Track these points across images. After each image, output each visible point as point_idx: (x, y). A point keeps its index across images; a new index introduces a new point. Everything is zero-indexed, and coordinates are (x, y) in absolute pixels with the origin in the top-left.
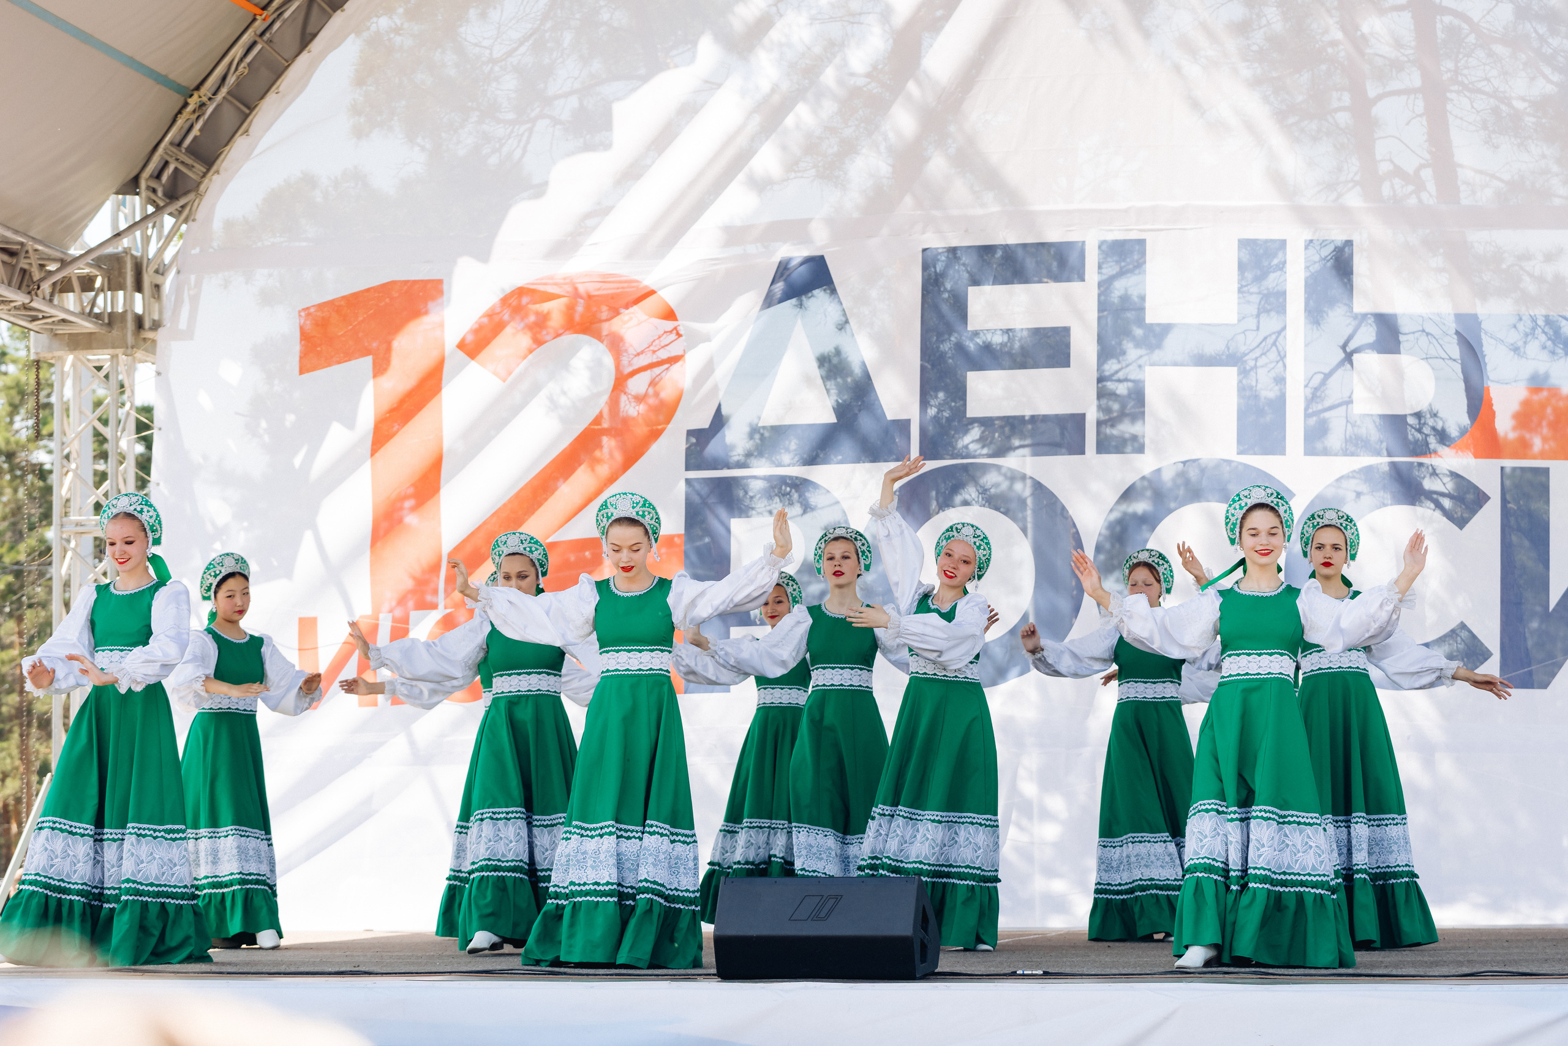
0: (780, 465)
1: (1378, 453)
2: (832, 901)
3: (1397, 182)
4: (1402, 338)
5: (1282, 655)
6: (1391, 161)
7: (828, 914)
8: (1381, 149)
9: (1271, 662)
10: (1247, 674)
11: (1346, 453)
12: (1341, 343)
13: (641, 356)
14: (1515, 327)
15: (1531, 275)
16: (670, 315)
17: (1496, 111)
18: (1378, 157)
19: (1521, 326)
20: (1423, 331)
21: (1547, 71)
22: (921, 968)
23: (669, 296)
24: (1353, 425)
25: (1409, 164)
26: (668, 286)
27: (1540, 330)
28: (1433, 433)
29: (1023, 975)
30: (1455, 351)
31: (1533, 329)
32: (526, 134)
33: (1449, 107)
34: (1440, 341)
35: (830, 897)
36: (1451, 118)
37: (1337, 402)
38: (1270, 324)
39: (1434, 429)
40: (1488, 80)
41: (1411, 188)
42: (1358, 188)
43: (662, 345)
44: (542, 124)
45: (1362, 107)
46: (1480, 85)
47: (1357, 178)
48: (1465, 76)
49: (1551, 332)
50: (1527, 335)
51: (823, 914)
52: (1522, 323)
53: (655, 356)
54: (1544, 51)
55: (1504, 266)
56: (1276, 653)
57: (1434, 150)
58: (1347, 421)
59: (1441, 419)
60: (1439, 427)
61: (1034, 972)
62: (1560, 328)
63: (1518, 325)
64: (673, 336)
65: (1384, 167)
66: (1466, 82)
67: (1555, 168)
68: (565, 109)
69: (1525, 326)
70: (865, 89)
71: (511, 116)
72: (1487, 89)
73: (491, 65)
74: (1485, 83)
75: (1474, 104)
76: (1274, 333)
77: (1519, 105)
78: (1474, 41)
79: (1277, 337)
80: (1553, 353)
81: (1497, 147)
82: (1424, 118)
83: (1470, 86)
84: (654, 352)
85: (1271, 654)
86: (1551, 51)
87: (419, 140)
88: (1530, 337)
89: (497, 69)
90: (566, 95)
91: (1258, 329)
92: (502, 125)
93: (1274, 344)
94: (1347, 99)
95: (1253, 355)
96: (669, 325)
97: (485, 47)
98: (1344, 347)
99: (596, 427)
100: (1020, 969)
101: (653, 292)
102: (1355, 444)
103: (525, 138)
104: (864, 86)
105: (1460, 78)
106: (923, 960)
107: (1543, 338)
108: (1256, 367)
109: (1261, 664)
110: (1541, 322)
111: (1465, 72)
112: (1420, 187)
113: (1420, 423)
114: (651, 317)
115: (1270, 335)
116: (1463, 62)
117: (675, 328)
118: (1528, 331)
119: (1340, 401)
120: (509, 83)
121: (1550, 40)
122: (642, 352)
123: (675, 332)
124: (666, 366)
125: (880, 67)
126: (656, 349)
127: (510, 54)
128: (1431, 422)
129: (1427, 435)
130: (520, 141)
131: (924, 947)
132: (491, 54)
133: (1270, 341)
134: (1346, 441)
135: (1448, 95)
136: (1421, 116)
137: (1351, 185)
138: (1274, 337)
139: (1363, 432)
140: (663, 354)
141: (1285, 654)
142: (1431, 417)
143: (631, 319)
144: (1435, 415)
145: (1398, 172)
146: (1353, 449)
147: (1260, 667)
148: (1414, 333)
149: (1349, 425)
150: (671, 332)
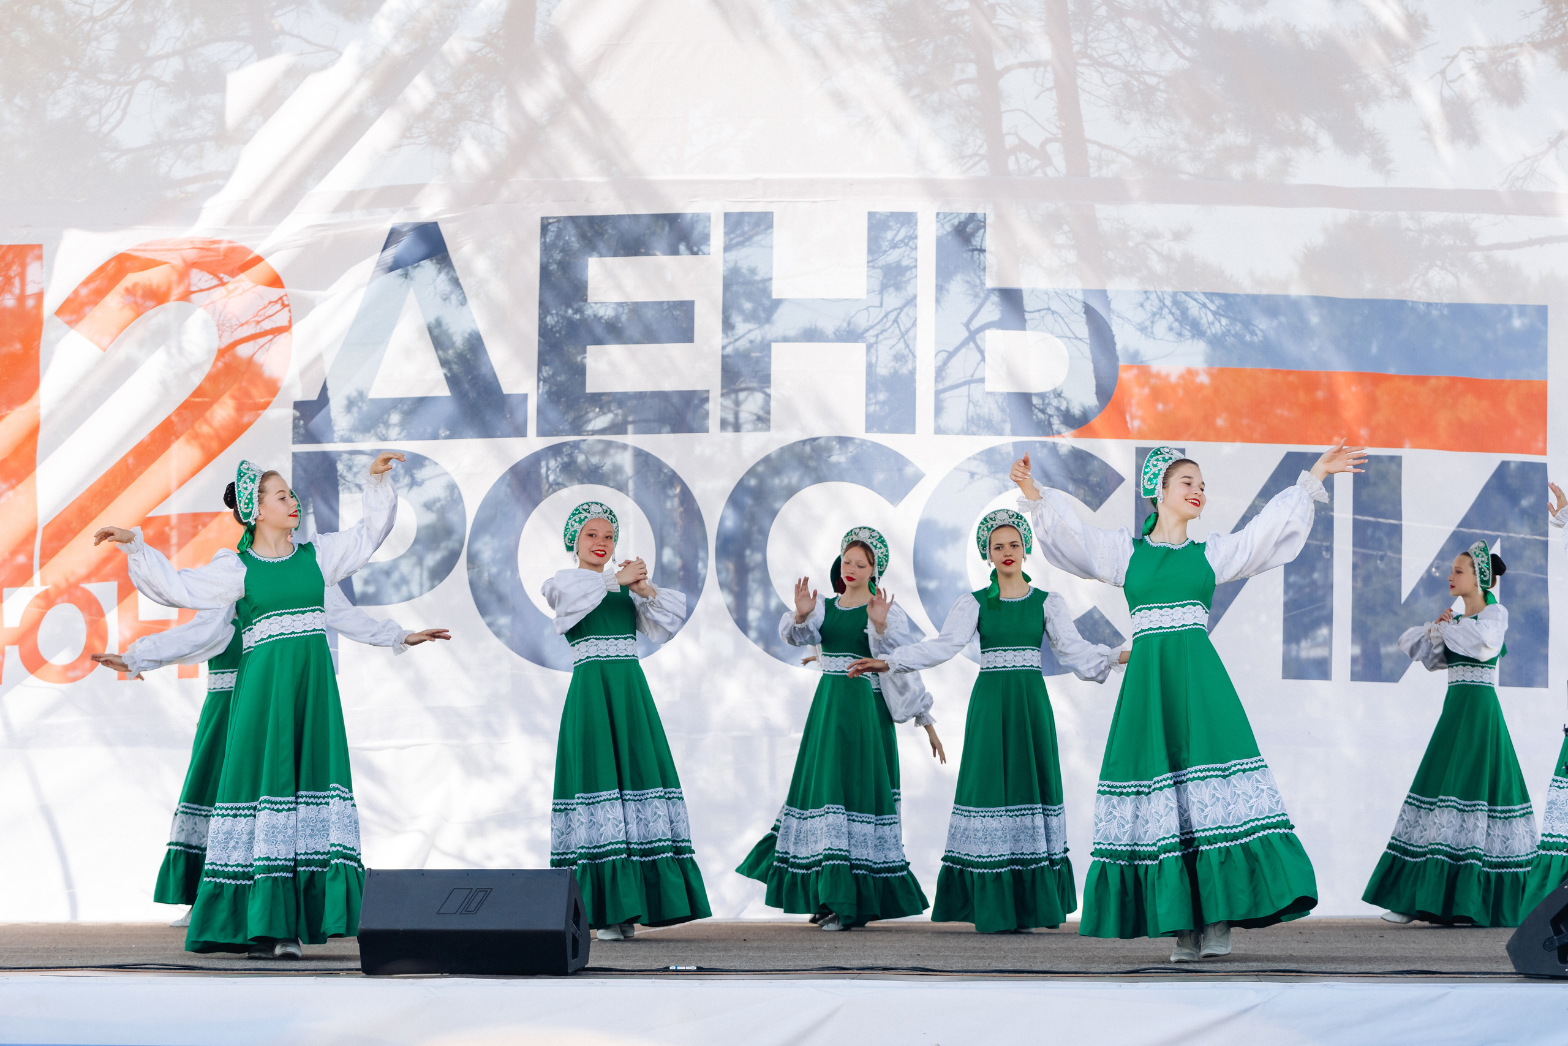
0: (385, 439)
1: (1000, 433)
2: (481, 894)
3: (1023, 156)
4: (1027, 316)
5: (1194, 605)
6: (1016, 134)
7: (477, 908)
8: (1008, 122)
9: (1184, 613)
10: (1160, 628)
11: (966, 432)
12: (965, 320)
13: (245, 327)
14: (1142, 305)
15: (1159, 254)
16: (276, 281)
17: (1126, 86)
18: (1005, 131)
19: (1147, 305)
20: (1049, 309)
21: (1179, 45)
22: (573, 964)
23: (276, 262)
24: (976, 405)
25: (1035, 138)
26: (275, 251)
27: (1167, 311)
28: (1056, 413)
29: (676, 971)
30: (1082, 329)
31: (1161, 309)
32: (127, 96)
33: (1079, 81)
34: (1066, 319)
35: (479, 890)
36: (1080, 92)
37: (959, 381)
38: (893, 300)
39: (1058, 409)
40: (1116, 53)
41: (1036, 162)
42: (984, 162)
43: (267, 315)
44: (143, 86)
45: (989, 79)
46: (1110, 59)
47: (982, 151)
48: (1094, 49)
49: (1178, 313)
50: (1154, 314)
51: (472, 908)
52: (1149, 302)
53: (258, 327)
54: (1176, 25)
55: (1131, 244)
56: (1188, 604)
57: (1064, 124)
58: (969, 401)
59: (1065, 399)
60: (1063, 408)
61: (687, 968)
62: (1187, 309)
63: (1145, 304)
64: (278, 306)
65: (1010, 141)
66: (1096, 56)
67: (1183, 145)
68: (168, 69)
69: (1153, 304)
70: (479, 54)
71: (111, 77)
72: (1119, 63)
73: (90, 24)
74: (1117, 56)
75: (1105, 79)
76: (896, 309)
77: (1152, 81)
78: (1104, 14)
79: (899, 314)
80: (1180, 335)
81: (1128, 123)
82: (1054, 91)
83: (1100, 60)
84: (258, 322)
85: (1183, 606)
86: (1183, 25)
87: (17, 101)
88: (1157, 317)
89: (97, 27)
90: (167, 56)
91: (881, 305)
92: (102, 86)
93: (896, 321)
94: (972, 70)
95: (872, 332)
96: (275, 293)
97: (85, 5)
98: (967, 325)
99: (197, 400)
101: (258, 260)
102: (978, 424)
103: (124, 100)
104: (478, 51)
105: (1089, 52)
106: (575, 955)
107: (1171, 318)
108: (876, 343)
109: (1174, 617)
110: (1168, 302)
111: (1095, 45)
112: (1047, 161)
113: (1043, 404)
114: (258, 284)
115: (891, 311)
116: (1092, 35)
117: (281, 298)
118: (1155, 310)
119: (963, 380)
120: (109, 42)
121: (1182, 14)
122: (247, 323)
123: (280, 302)
124: (270, 337)
125: (495, 31)
126: (260, 319)
127: (111, 12)
128: (1055, 402)
129: (1050, 416)
130: (120, 102)
131: (575, 941)
132: (91, 12)
133: (892, 317)
134: (968, 421)
135: (1079, 68)
136: (1050, 89)
137: (977, 159)
138: (895, 313)
139: (985, 411)
140: (267, 325)
141: (1198, 604)
142: (1055, 397)
143: (236, 288)
144: (1059, 395)
145: (1023, 146)
146: (975, 429)
147: (1173, 620)
148: (1039, 311)
149: (971, 404)
150: (276, 302)
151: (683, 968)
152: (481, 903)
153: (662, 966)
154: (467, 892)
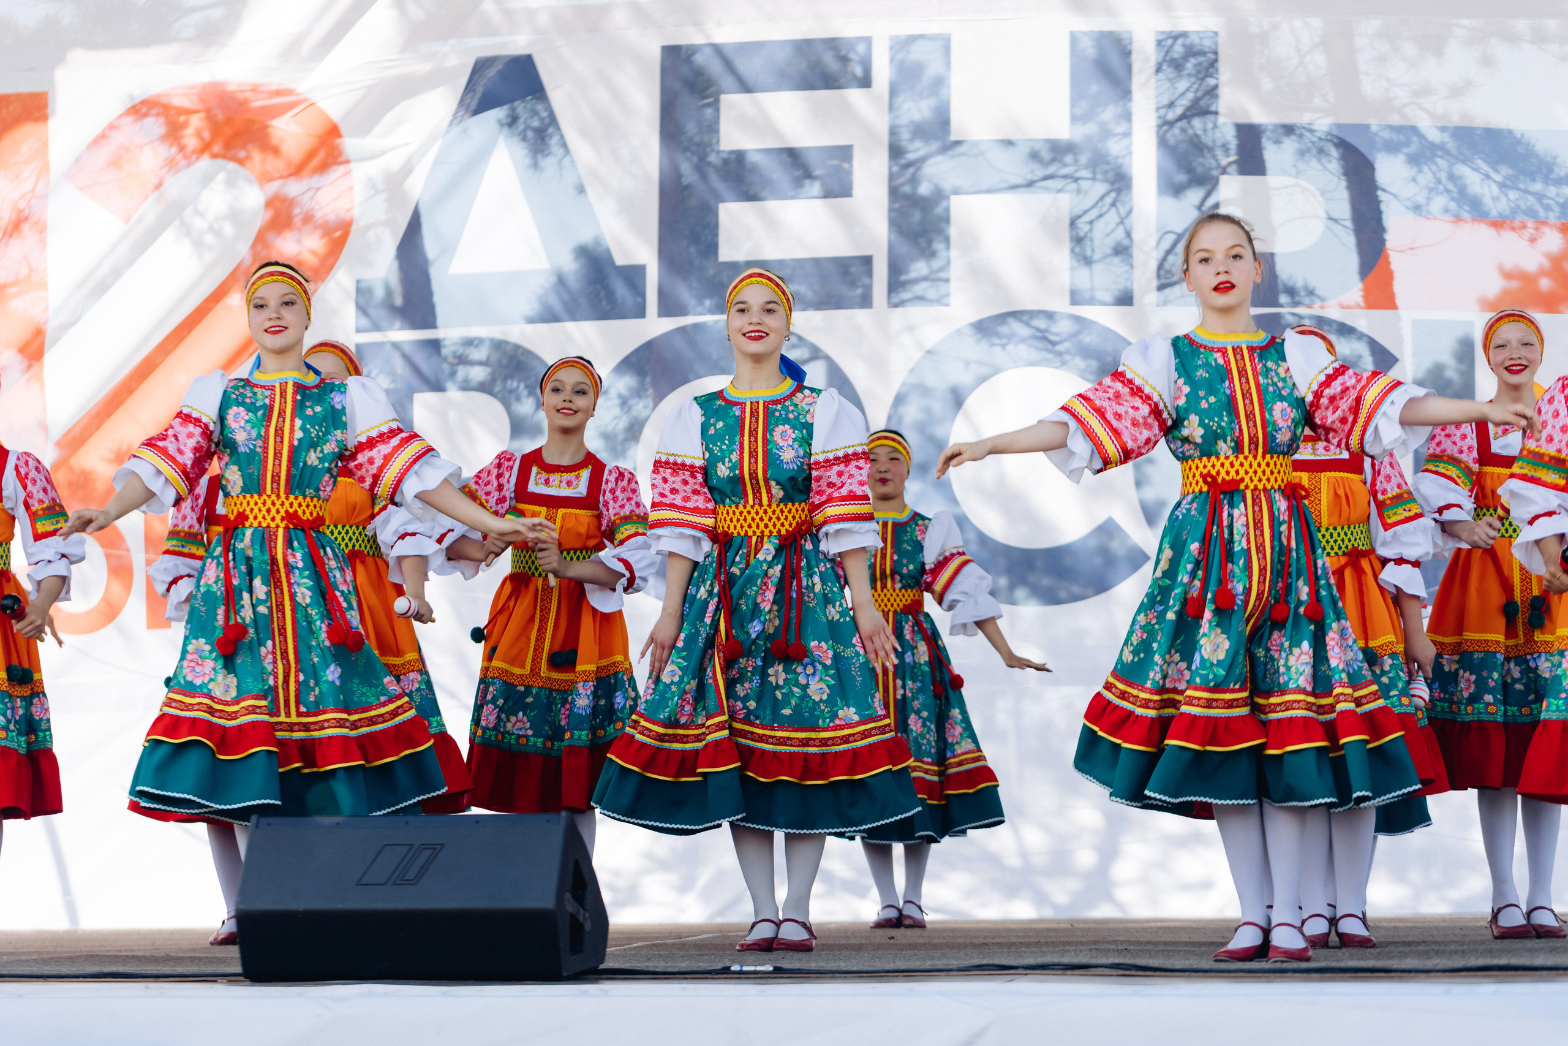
2: (426, 854)
29: (741, 972)
35: (424, 847)
51: (411, 875)
61: (759, 968)
100: (734, 962)
151: (752, 968)
152: (425, 867)
153: (719, 966)
154: (405, 849)
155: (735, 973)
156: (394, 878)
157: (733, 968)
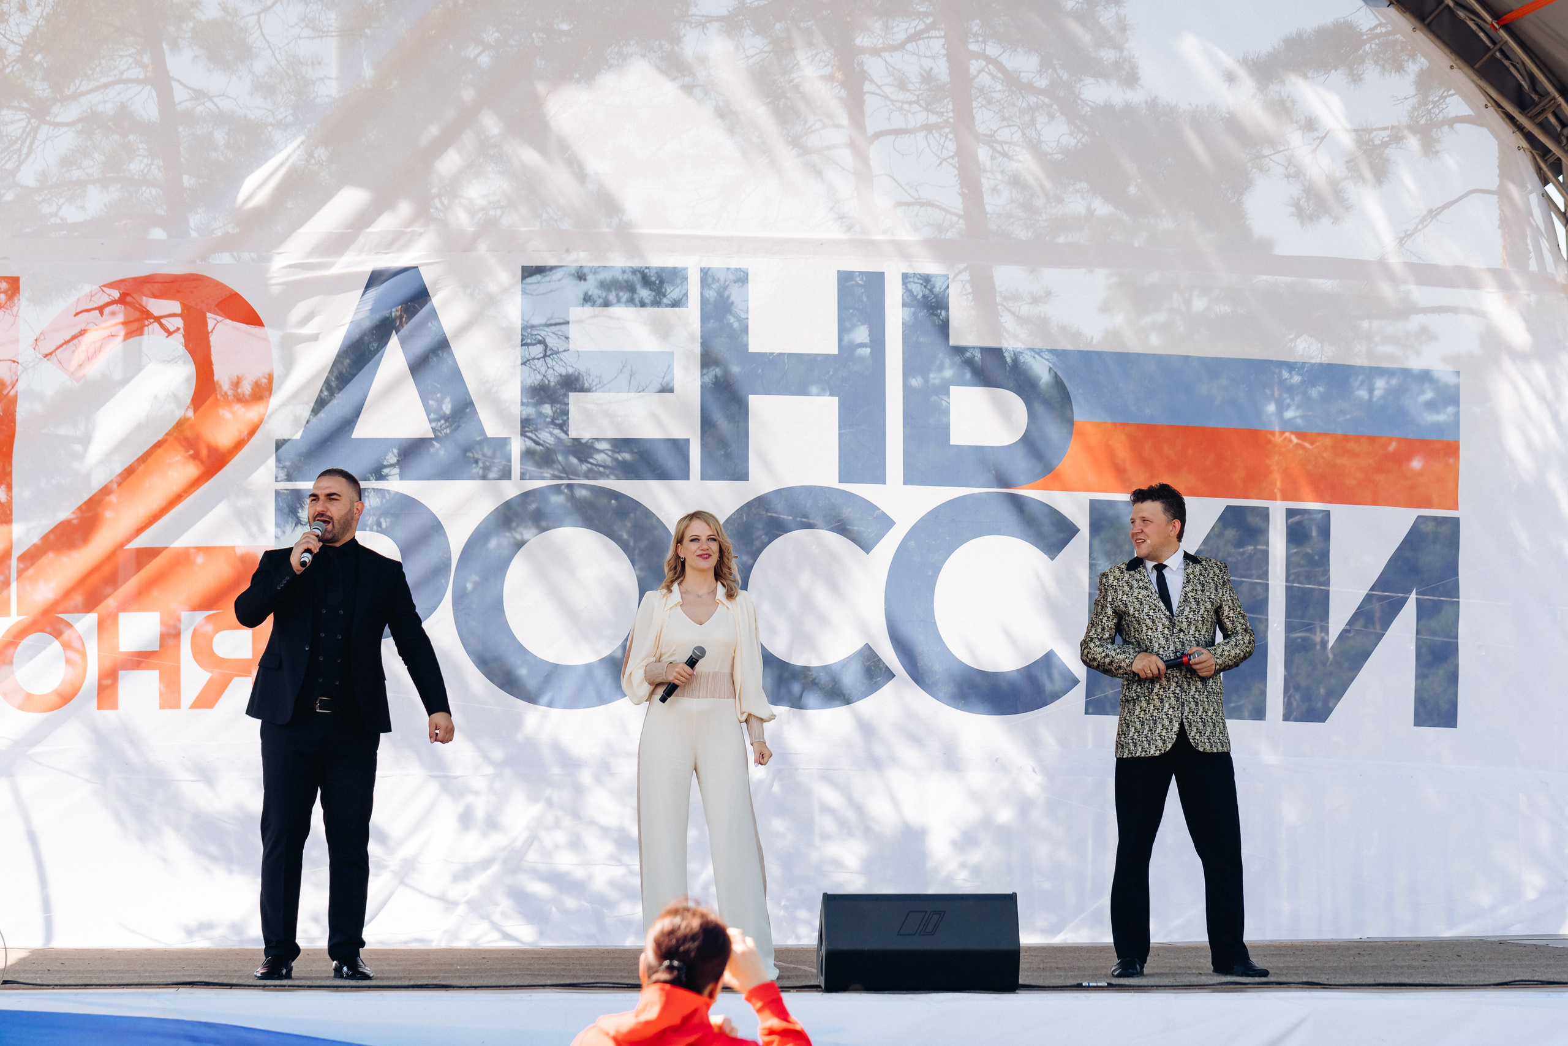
151: (1095, 984)
152: (936, 924)
153: (1075, 982)
154: (922, 914)
155: (1085, 987)
156: (919, 931)
157: (1084, 984)
